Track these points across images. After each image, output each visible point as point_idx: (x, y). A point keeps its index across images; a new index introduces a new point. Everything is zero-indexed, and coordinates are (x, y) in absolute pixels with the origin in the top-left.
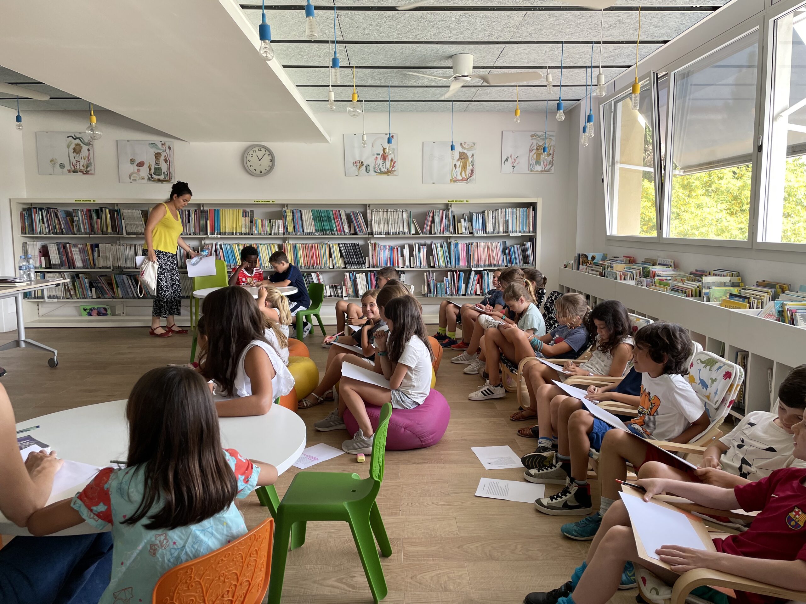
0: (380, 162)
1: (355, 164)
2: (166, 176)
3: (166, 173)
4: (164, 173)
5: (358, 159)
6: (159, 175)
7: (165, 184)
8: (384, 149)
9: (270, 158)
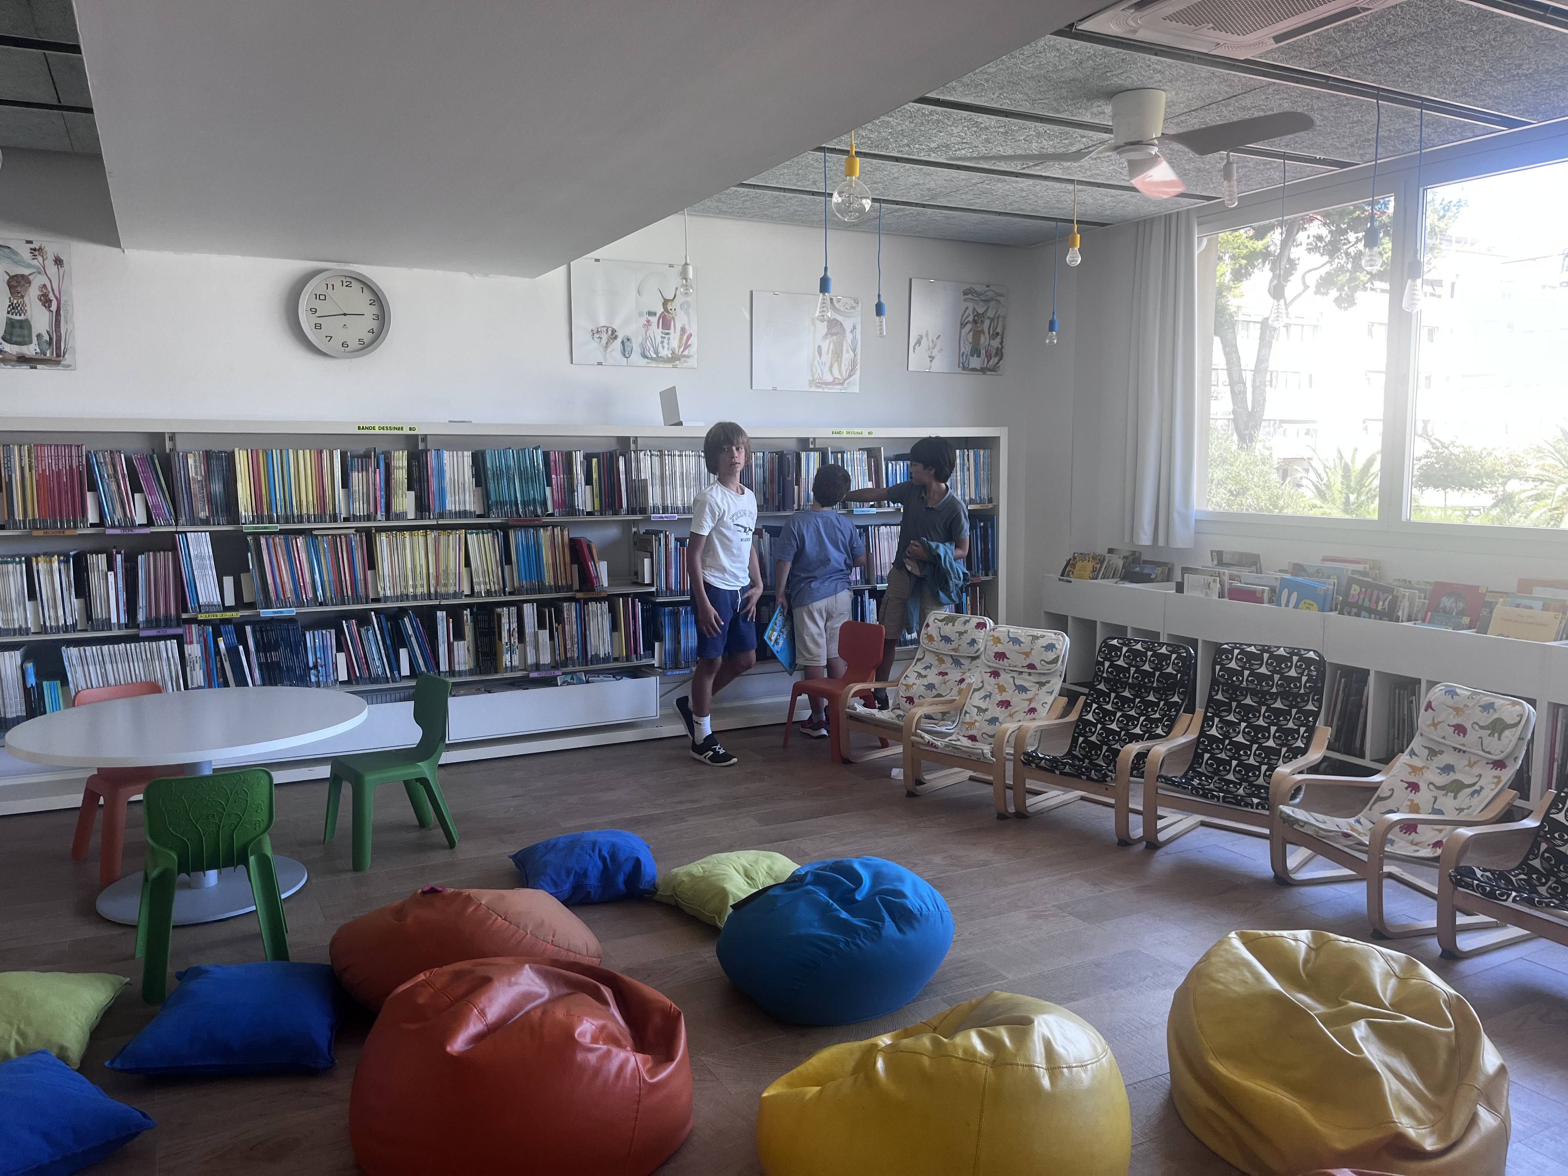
0: (656, 332)
1: (596, 336)
2: (45, 346)
3: (47, 338)
4: (39, 336)
5: (603, 322)
6: (25, 341)
7: (42, 371)
8: (666, 302)
9: (374, 310)
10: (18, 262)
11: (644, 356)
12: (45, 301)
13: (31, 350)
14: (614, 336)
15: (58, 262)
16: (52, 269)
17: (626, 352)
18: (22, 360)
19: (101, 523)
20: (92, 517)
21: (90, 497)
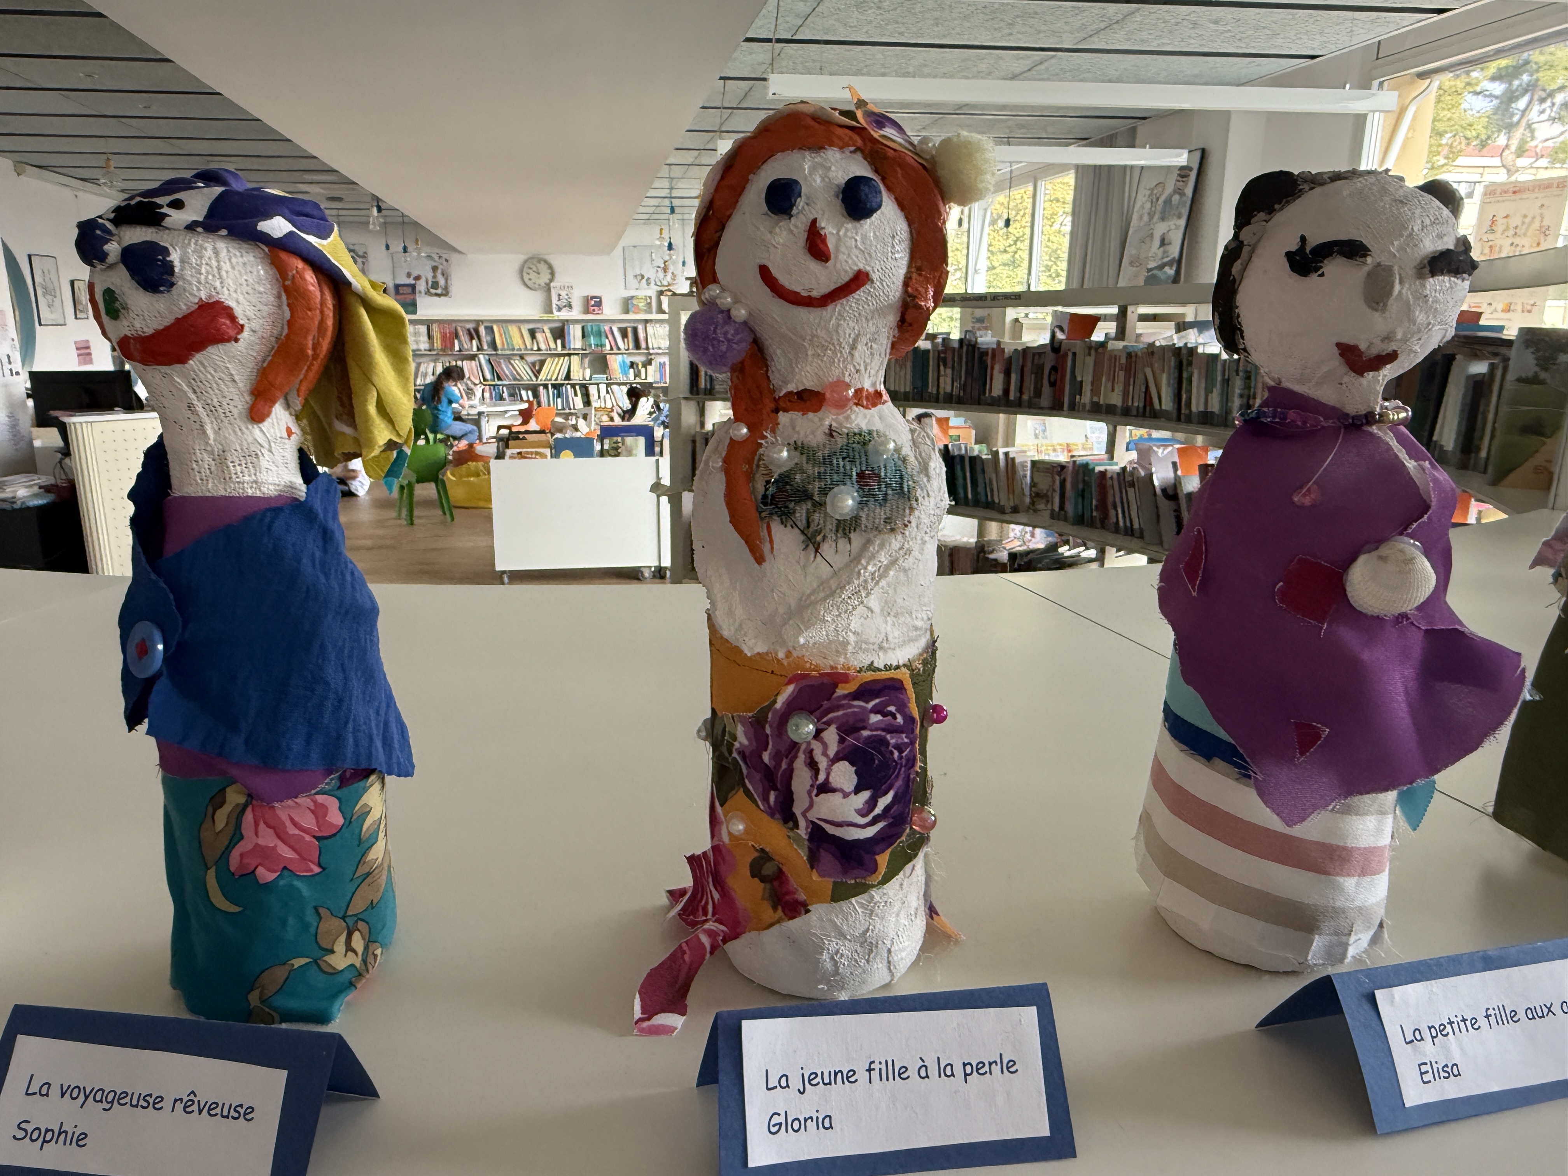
0: (661, 274)
1: (636, 277)
2: (443, 290)
4: (442, 286)
5: (638, 273)
6: (436, 289)
7: (442, 298)
8: (665, 262)
9: (549, 271)
10: (435, 261)
11: (656, 284)
12: (443, 275)
13: (439, 291)
14: (643, 277)
15: (447, 261)
16: (445, 263)
17: (648, 284)
18: (437, 295)
19: (460, 350)
20: (457, 348)
21: (456, 341)
